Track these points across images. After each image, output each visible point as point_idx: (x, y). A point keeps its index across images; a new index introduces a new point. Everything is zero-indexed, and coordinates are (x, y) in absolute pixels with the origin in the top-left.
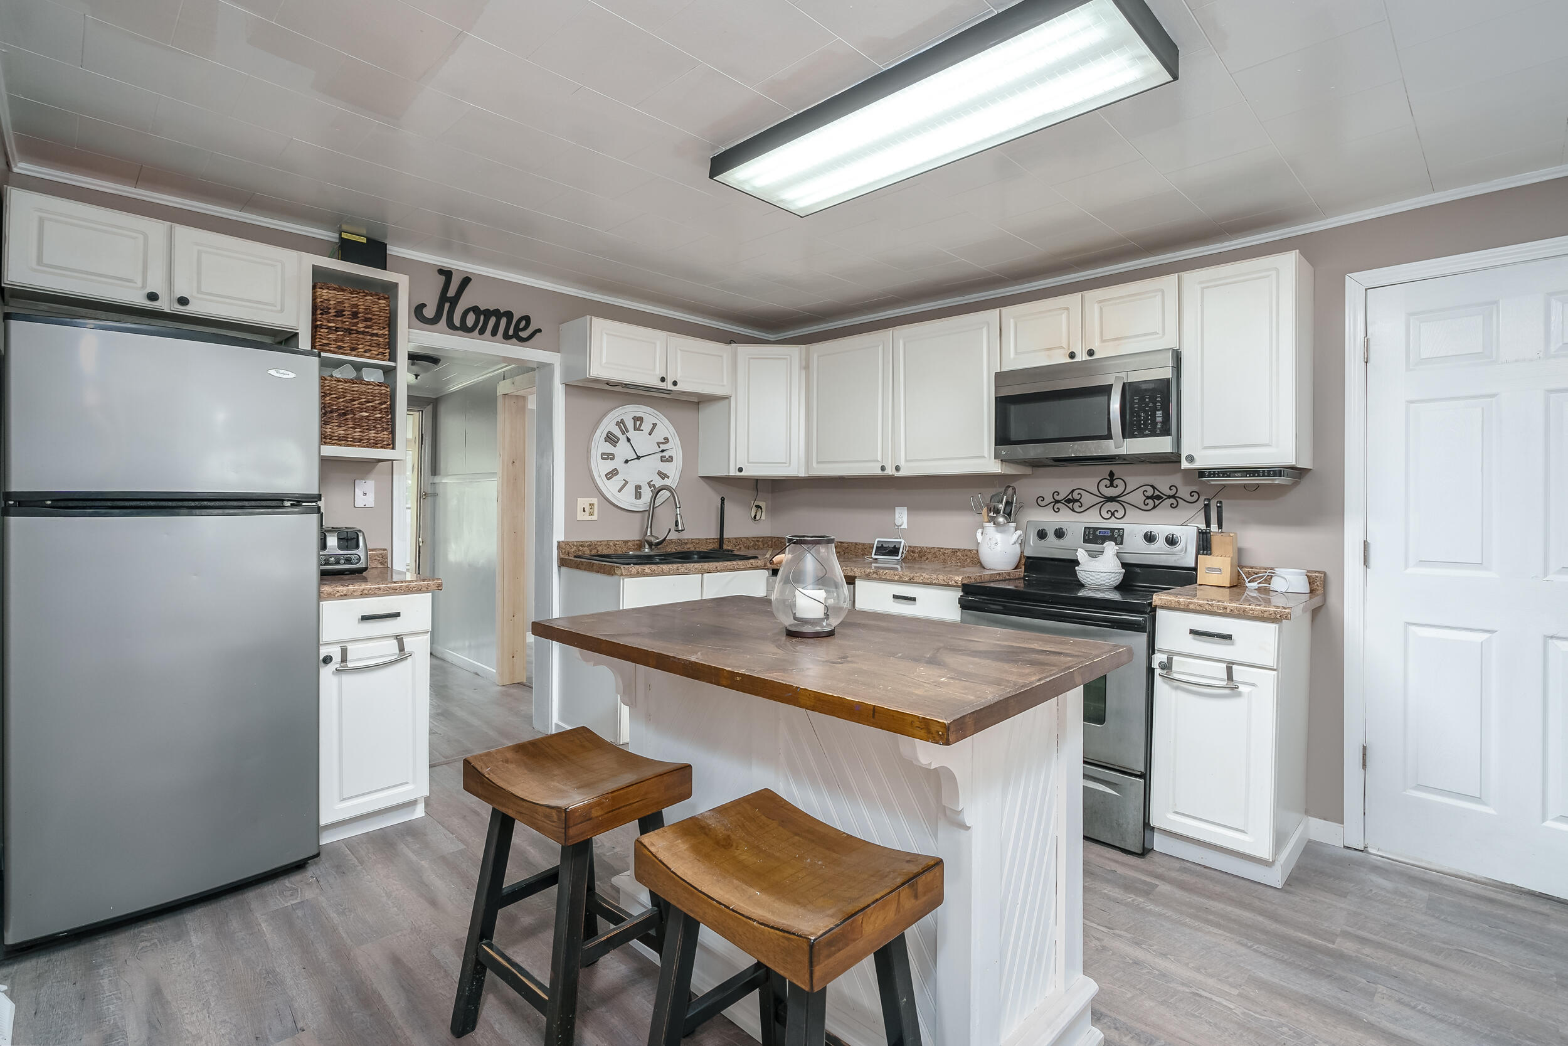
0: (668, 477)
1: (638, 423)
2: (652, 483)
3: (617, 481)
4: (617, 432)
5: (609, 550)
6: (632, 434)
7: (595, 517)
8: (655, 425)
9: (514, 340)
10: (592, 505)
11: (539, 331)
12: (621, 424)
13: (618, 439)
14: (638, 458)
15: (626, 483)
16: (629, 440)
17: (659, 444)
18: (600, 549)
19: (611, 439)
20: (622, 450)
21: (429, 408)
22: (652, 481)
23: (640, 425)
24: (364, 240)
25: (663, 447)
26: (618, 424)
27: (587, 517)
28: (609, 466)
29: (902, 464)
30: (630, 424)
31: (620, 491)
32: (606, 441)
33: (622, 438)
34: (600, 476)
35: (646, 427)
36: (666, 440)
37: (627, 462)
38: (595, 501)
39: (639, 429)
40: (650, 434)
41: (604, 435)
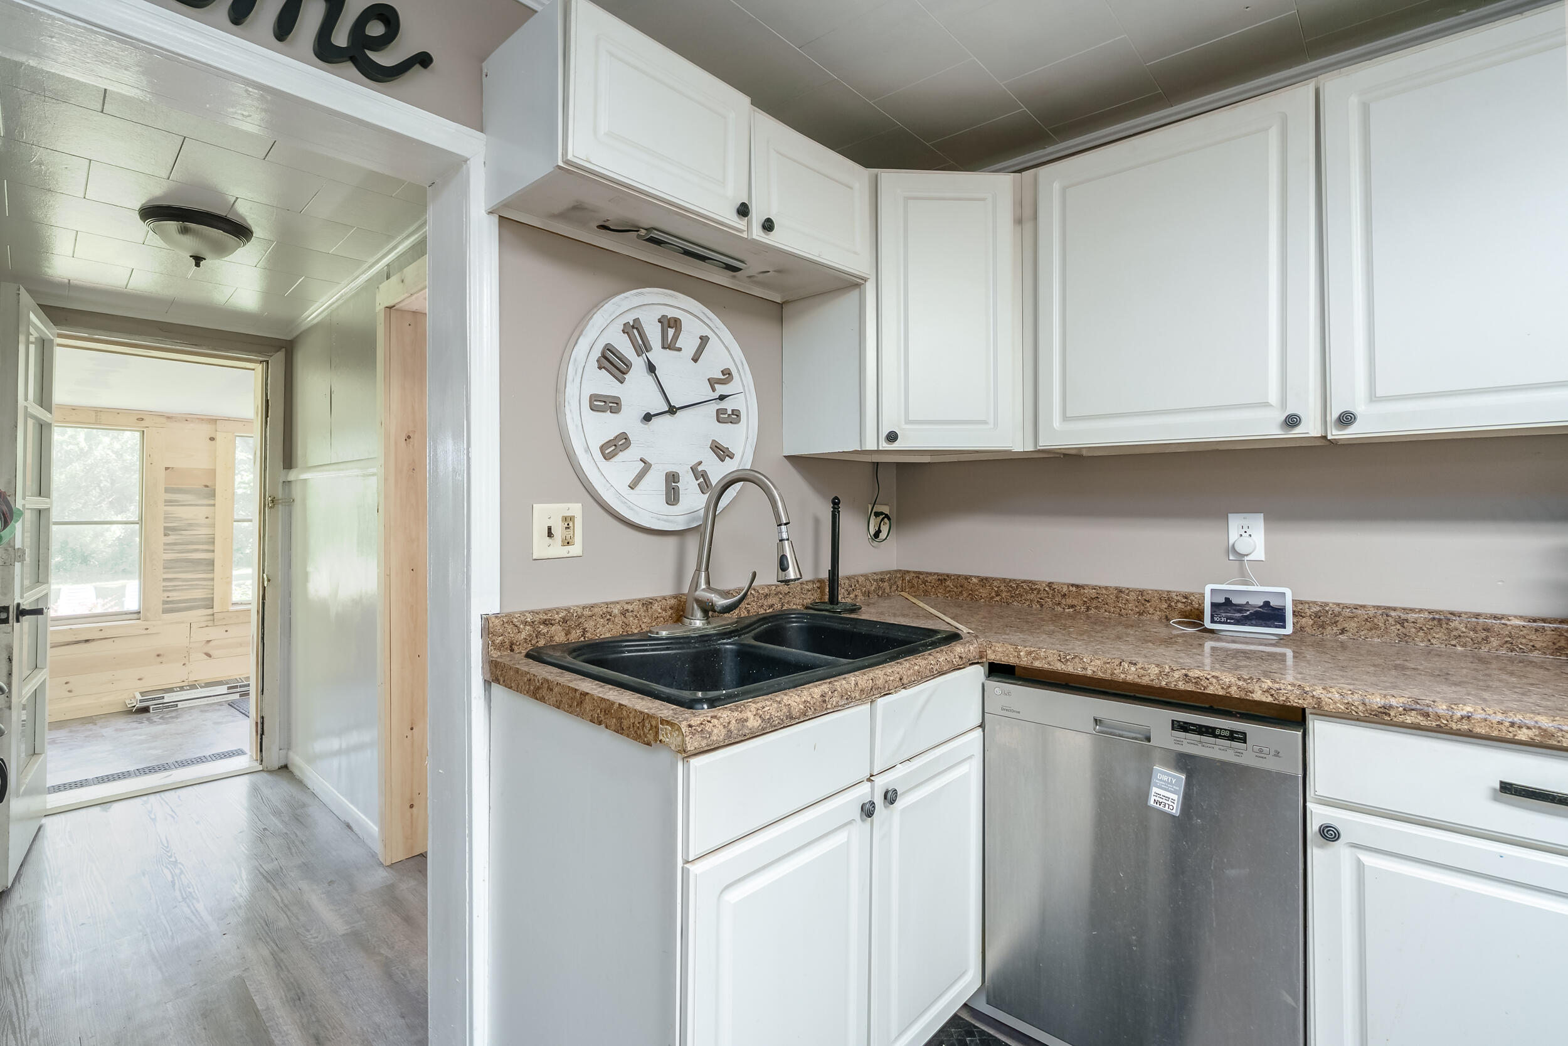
0: (733, 456)
1: (671, 332)
2: (700, 468)
3: (626, 464)
4: (625, 347)
5: (610, 626)
6: (657, 355)
7: (576, 549)
8: (704, 340)
9: (350, 68)
10: (568, 521)
11: (424, 60)
12: (633, 329)
13: (629, 365)
14: (672, 410)
15: (647, 466)
16: (651, 368)
17: (712, 382)
18: (589, 625)
19: (612, 362)
20: (637, 391)
21: (281, 355)
22: (700, 463)
23: (676, 337)
25: (721, 389)
26: (626, 329)
27: (556, 549)
28: (607, 426)
29: (1360, 408)
30: (653, 333)
31: (632, 485)
32: (600, 368)
33: (638, 364)
34: (588, 449)
35: (688, 342)
36: (728, 376)
37: (648, 418)
38: (575, 509)
39: (672, 346)
40: (695, 360)
41: (597, 352)
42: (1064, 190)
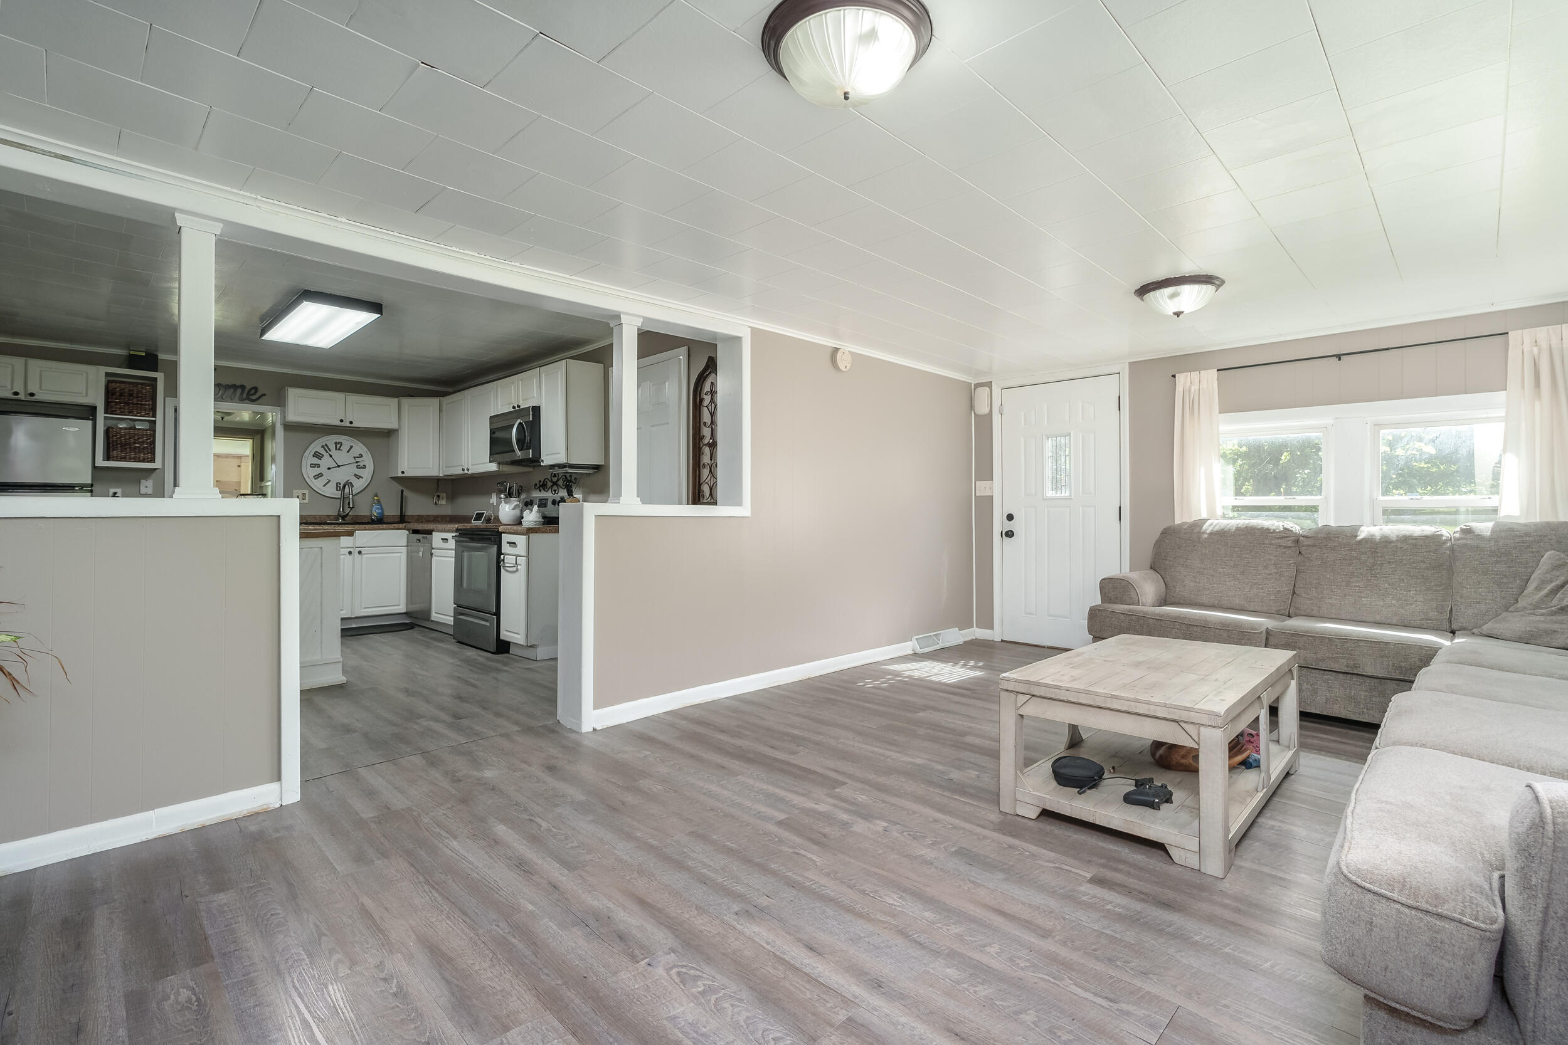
0: (362, 478)
1: (338, 446)
3: (322, 480)
4: (322, 451)
6: (333, 452)
7: (306, 501)
8: (352, 447)
9: (247, 401)
10: (304, 494)
11: (264, 395)
12: (325, 447)
13: (323, 456)
14: (339, 466)
15: (329, 481)
16: (331, 456)
17: (354, 458)
18: (308, 519)
19: (317, 455)
20: (326, 461)
21: (259, 437)
22: (350, 480)
23: (340, 447)
24: (144, 354)
25: (357, 460)
26: (323, 447)
27: (301, 501)
28: (316, 471)
29: (470, 467)
30: (332, 447)
31: (324, 486)
32: (313, 457)
33: (326, 455)
34: (309, 477)
35: (345, 448)
36: (361, 456)
37: (329, 469)
38: (306, 492)
39: (339, 449)
40: (348, 452)
41: (313, 453)
42: (446, 404)
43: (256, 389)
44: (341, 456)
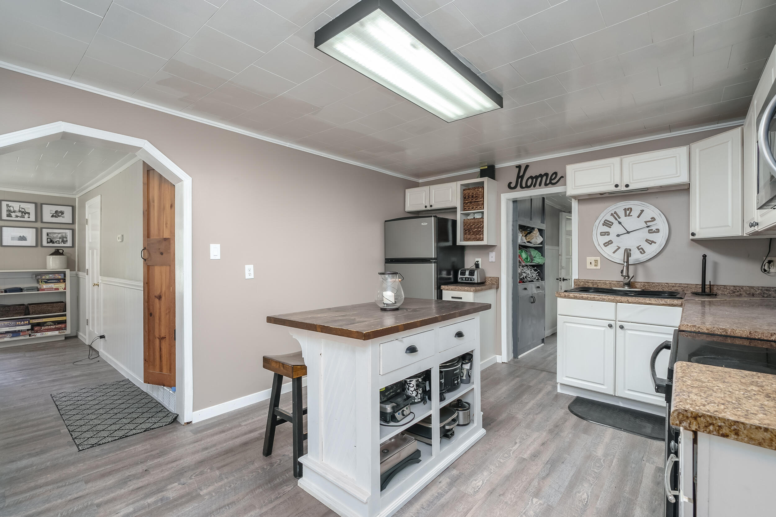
0: (655, 243)
1: (628, 212)
2: (640, 247)
3: (613, 247)
4: (612, 219)
5: (605, 285)
6: (623, 219)
7: (598, 267)
8: (643, 210)
10: (596, 261)
12: (615, 215)
13: (613, 223)
14: (628, 232)
15: (619, 248)
16: (620, 223)
17: (646, 222)
18: (599, 284)
19: (607, 224)
20: (616, 229)
22: (640, 246)
23: (630, 213)
24: (486, 167)
25: (649, 224)
26: (612, 215)
27: (593, 267)
28: (606, 239)
30: (621, 213)
31: (614, 253)
32: (603, 226)
33: (616, 223)
34: (599, 245)
35: (635, 213)
36: (653, 219)
37: (618, 236)
38: (598, 258)
39: (629, 215)
40: (638, 217)
41: (602, 222)
43: (556, 173)
44: (630, 223)
